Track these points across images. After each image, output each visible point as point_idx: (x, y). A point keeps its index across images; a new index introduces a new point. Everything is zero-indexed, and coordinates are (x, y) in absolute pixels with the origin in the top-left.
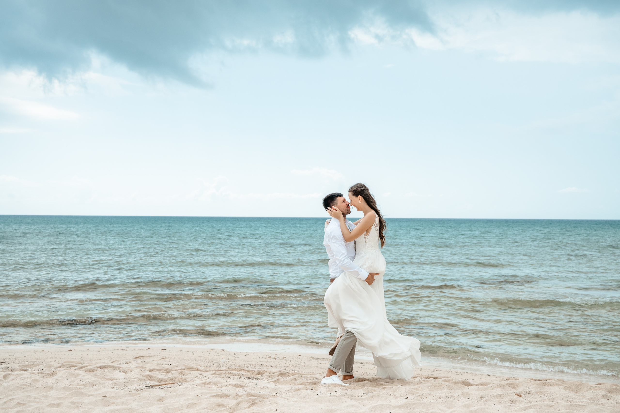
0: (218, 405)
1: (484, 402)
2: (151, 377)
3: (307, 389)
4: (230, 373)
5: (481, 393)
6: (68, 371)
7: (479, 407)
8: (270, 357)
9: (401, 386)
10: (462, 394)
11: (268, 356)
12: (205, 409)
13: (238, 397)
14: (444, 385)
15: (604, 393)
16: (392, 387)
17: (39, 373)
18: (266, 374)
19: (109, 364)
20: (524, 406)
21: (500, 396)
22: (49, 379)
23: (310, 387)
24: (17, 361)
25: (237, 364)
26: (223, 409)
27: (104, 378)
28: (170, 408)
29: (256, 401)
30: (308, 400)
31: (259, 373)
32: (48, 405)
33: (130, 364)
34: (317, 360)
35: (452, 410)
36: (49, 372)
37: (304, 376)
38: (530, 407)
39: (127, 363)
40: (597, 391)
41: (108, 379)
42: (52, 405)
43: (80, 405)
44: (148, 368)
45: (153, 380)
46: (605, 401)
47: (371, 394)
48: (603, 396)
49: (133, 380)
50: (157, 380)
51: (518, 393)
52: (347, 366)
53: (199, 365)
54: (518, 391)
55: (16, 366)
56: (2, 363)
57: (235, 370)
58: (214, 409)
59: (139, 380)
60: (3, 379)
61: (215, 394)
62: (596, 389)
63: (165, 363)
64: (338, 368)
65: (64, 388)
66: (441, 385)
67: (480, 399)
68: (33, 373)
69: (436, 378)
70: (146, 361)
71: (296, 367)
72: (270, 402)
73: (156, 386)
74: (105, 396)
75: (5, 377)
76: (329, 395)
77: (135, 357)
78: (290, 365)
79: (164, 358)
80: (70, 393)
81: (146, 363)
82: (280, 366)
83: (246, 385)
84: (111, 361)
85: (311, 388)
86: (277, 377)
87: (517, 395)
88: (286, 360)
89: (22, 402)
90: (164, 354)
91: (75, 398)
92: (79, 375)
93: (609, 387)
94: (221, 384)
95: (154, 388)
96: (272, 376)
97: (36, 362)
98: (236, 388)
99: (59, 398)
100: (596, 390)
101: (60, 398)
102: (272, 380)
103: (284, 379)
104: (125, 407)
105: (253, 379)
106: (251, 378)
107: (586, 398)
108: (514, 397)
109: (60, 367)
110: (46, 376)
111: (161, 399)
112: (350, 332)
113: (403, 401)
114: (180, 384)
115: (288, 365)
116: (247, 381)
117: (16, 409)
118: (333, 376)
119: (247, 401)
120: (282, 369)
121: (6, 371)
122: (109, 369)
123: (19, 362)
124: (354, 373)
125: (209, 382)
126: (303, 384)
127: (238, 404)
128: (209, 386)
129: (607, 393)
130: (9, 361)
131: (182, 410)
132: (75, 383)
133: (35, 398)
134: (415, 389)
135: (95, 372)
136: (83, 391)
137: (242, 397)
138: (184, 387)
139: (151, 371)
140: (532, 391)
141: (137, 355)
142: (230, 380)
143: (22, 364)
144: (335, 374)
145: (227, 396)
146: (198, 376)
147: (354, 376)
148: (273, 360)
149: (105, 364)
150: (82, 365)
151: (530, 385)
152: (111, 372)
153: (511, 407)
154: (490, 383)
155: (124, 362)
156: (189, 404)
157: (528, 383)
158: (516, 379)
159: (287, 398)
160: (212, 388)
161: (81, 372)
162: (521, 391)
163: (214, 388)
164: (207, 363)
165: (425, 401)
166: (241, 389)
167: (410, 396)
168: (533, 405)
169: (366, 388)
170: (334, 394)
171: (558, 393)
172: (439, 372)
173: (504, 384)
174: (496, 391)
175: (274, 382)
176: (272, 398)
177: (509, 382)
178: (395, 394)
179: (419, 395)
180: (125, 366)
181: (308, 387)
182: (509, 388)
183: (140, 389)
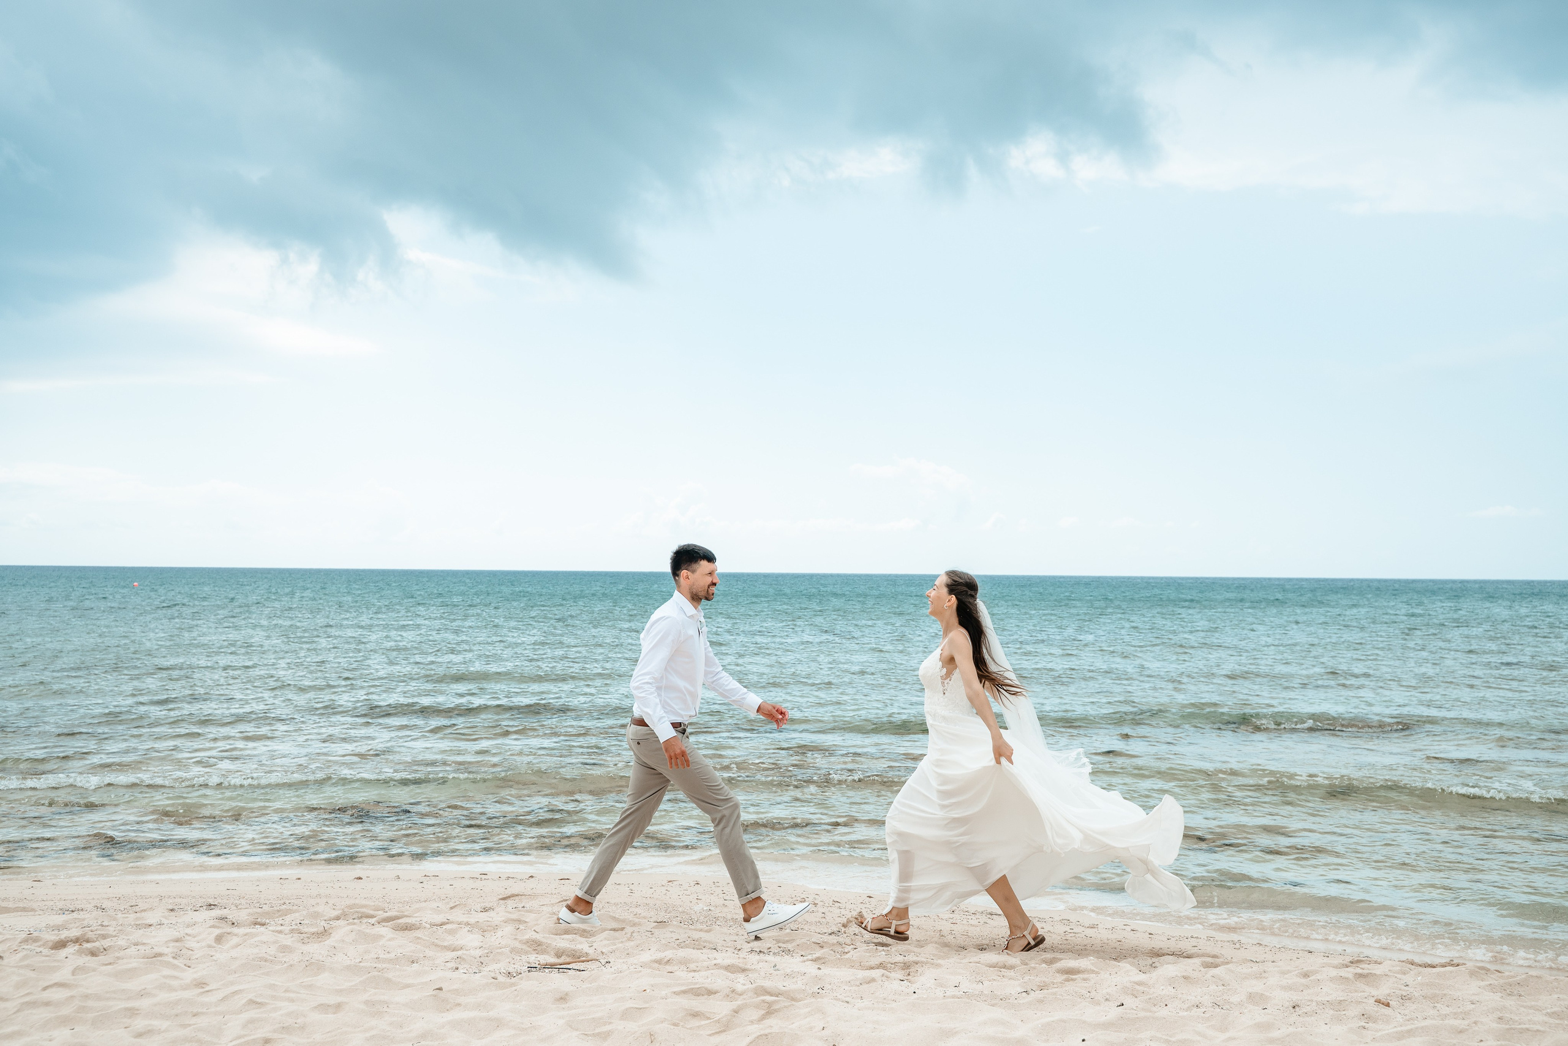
0: (691, 1015)
1: (1301, 1019)
2: (540, 944)
3: (891, 979)
5: (1295, 997)
6: (356, 927)
7: (1291, 1029)
9: (1106, 976)
10: (1251, 998)
12: (662, 1022)
13: (737, 996)
14: (1204, 973)
16: (1086, 977)
18: (796, 942)
19: (445, 912)
20: (1395, 1030)
21: (1339, 1005)
22: (316, 946)
23: (900, 974)
24: (243, 901)
25: (729, 917)
26: (703, 1023)
27: (436, 945)
28: (583, 1018)
29: (776, 1007)
30: (893, 1005)
32: (316, 1007)
33: (491, 913)
35: (1227, 1035)
36: (315, 930)
38: (1410, 1033)
39: (485, 910)
41: (445, 947)
42: (323, 1008)
43: (386, 1009)
44: (532, 924)
45: (544, 952)
47: (1039, 995)
49: (500, 950)
50: (552, 953)
51: (1380, 997)
53: (645, 918)
54: (1383, 991)
55: (243, 915)
56: (210, 905)
58: (682, 1024)
59: (513, 950)
60: (215, 945)
61: (683, 988)
65: (348, 968)
66: (1200, 976)
67: (1293, 1010)
68: (280, 932)
69: (1189, 959)
70: (527, 905)
72: (807, 1010)
73: (552, 966)
74: (440, 989)
75: (219, 939)
76: (942, 995)
77: (501, 897)
80: (361, 979)
81: (526, 911)
82: (828, 923)
83: (753, 967)
84: (449, 906)
85: (900, 977)
86: (823, 949)
87: (1378, 1001)
88: (840, 908)
89: (259, 1000)
91: (373, 991)
92: (382, 936)
94: (697, 964)
95: (547, 970)
97: (284, 906)
98: (729, 974)
99: (339, 992)
101: (341, 990)
102: (810, 957)
103: (838, 953)
104: (485, 1014)
106: (763, 950)
107: (1544, 1012)
108: (1371, 1007)
109: (338, 918)
110: (308, 938)
111: (563, 998)
113: (1114, 1012)
114: (603, 962)
116: (754, 958)
117: (246, 1016)
119: (757, 1007)
121: (221, 925)
122: (446, 926)
123: (248, 906)
125: (668, 959)
126: (881, 966)
127: (736, 1012)
128: (669, 968)
130: (225, 901)
131: (610, 1023)
132: (373, 955)
133: (286, 991)
134: (1139, 983)
135: (419, 932)
136: (390, 975)
137: (745, 996)
138: (612, 969)
139: (538, 930)
140: (1415, 993)
141: (507, 891)
142: (715, 954)
143: (255, 910)
145: (710, 993)
150: (385, 915)
151: (1408, 979)
152: (452, 932)
153: (1364, 1032)
154: (1315, 972)
155: (478, 907)
156: (627, 1009)
157: (1405, 974)
158: (1376, 962)
159: (847, 999)
160: (676, 973)
161: (385, 931)
162: (1387, 992)
163: (682, 974)
164: (663, 913)
165: (1163, 1012)
166: (741, 978)
167: (1129, 1001)
168: (1417, 1028)
169: (1027, 978)
170: (952, 991)
171: (1476, 998)
172: (1194, 942)
173: (1347, 975)
174: (1330, 992)
175: (815, 960)
176: (813, 1000)
177: (1359, 971)
178: (1093, 994)
179: (1148, 997)
180: (483, 917)
181: (893, 975)
182: (1360, 985)
183: (517, 972)
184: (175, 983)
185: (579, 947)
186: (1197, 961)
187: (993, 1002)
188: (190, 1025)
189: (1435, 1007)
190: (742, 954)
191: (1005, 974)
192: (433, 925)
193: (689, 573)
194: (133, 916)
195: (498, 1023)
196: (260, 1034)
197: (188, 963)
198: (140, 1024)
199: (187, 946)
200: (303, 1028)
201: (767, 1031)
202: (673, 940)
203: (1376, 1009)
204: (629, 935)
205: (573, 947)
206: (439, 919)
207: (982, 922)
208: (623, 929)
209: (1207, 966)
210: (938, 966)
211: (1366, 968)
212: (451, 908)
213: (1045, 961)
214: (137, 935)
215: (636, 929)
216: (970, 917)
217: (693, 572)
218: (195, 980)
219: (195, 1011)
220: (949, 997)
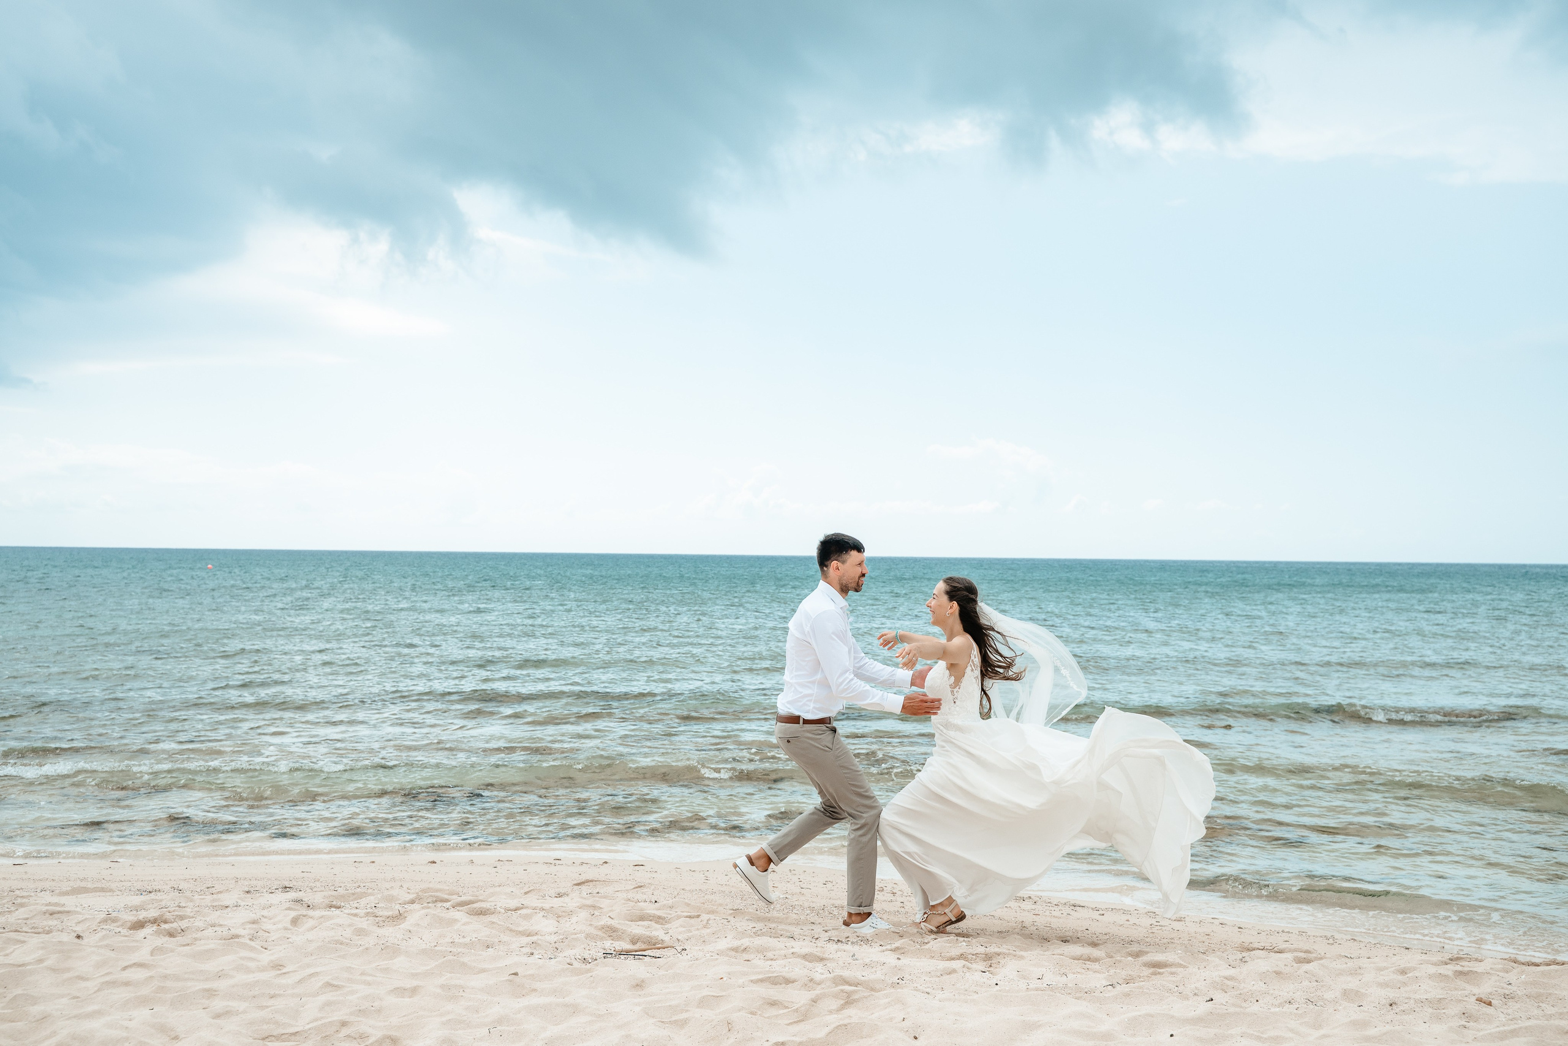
0: (768, 1004)
1: (1399, 1017)
2: (615, 930)
3: (972, 970)
5: (1392, 994)
6: (431, 911)
7: (1388, 1027)
9: (1194, 970)
10: (1345, 994)
12: (740, 1010)
13: (815, 985)
16: (1173, 970)
17: (367, 914)
19: (520, 897)
20: (1498, 1029)
21: (1438, 1003)
22: (391, 929)
23: (981, 966)
24: (318, 884)
25: (806, 905)
26: (781, 1012)
27: (511, 930)
28: (660, 1005)
29: (856, 997)
30: (975, 996)
32: (392, 991)
33: (565, 899)
35: (1322, 1032)
36: (390, 913)
38: (1514, 1033)
39: (559, 896)
41: (520, 932)
42: (399, 991)
43: (460, 994)
44: (607, 910)
45: (619, 938)
47: (1125, 988)
49: (575, 936)
50: (628, 939)
51: (1482, 996)
53: (721, 905)
54: (1485, 989)
55: (318, 898)
56: (286, 888)
58: (759, 1013)
59: (588, 936)
60: (291, 927)
61: (760, 977)
63: (645, 897)
65: (424, 952)
66: (1293, 973)
67: (1390, 1008)
68: (356, 915)
70: (602, 891)
72: (887, 1000)
73: (627, 953)
74: (516, 974)
75: (295, 921)
76: (1025, 987)
77: (575, 882)
79: (641, 887)
80: (437, 963)
81: (601, 897)
82: (907, 913)
83: (831, 956)
84: (523, 891)
85: (982, 968)
86: (902, 939)
87: (1480, 1000)
89: (335, 983)
90: (641, 876)
91: (449, 975)
92: (456, 921)
94: (774, 953)
95: (622, 957)
97: (359, 890)
98: (807, 963)
99: (415, 975)
101: (417, 974)
102: (889, 947)
104: (561, 1000)
105: (846, 942)
108: (1472, 1005)
109: (412, 902)
110: (384, 921)
111: (639, 985)
113: (1203, 1008)
114: (679, 949)
116: (833, 947)
117: (322, 998)
119: (836, 996)
121: (296, 908)
122: (521, 911)
123: (323, 889)
125: (745, 946)
126: (962, 957)
127: (814, 1001)
128: (746, 956)
130: (300, 884)
131: (687, 1011)
132: (448, 940)
133: (362, 974)
134: (1228, 978)
135: (494, 917)
136: (465, 959)
137: (823, 986)
138: (689, 956)
140: (1518, 992)
141: (581, 877)
142: (792, 943)
143: (330, 893)
145: (788, 981)
148: (890, 897)
150: (460, 899)
151: (1512, 977)
152: (527, 917)
153: (1466, 1031)
154: (1415, 969)
155: (553, 893)
156: (703, 997)
157: (1507, 972)
158: (1476, 960)
159: (928, 990)
160: (753, 962)
161: (459, 915)
162: (1489, 990)
163: (758, 962)
164: (739, 901)
165: (1255, 1008)
166: (819, 967)
167: (1218, 997)
168: (1521, 1028)
169: (1112, 971)
170: (1035, 984)
172: (1285, 937)
173: (1446, 973)
174: (1431, 990)
175: (894, 950)
176: (892, 990)
177: (1459, 968)
178: (1181, 988)
179: (1239, 992)
180: (557, 902)
181: (974, 966)
182: (1460, 983)
183: (592, 958)
184: (252, 965)
185: (655, 933)
186: (1289, 956)
187: (1078, 995)
188: (267, 1007)
189: (1539, 1007)
190: (820, 943)
191: (1090, 967)
192: (507, 910)
193: (839, 564)
194: (209, 897)
195: (575, 1009)
196: (338, 1016)
197: (265, 945)
198: (218, 1004)
199: (263, 928)
200: (379, 1011)
201: (846, 1022)
202: (750, 928)
203: (1477, 1008)
204: (705, 922)
205: (648, 933)
206: (513, 903)
207: (1065, 914)
208: (698, 916)
209: (1300, 961)
210: (1022, 957)
211: (1467, 966)
212: (526, 893)
213: (1130, 954)
214: (214, 916)
215: (712, 917)
216: (1053, 909)
217: (843, 562)
218: (272, 961)
219: (272, 993)
220: (1032, 990)
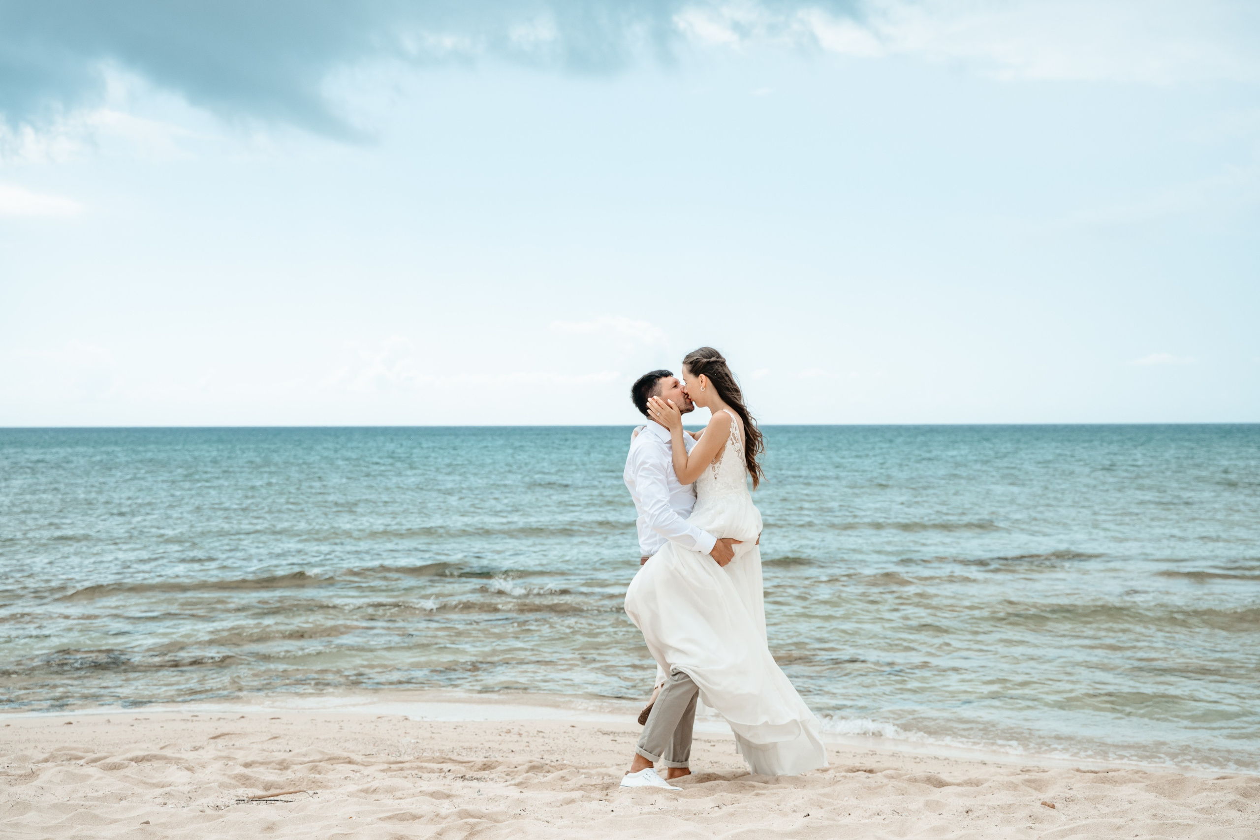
1: (974, 822)
2: (247, 778)
3: (590, 799)
4: (422, 768)
5: (968, 802)
6: (64, 768)
7: (964, 832)
8: (509, 732)
9: (793, 790)
10: (927, 804)
11: (505, 730)
13: (441, 820)
14: (887, 785)
15: (1231, 797)
16: (775, 791)
18: (499, 769)
19: (155, 751)
20: (1059, 828)
21: (1008, 808)
22: (23, 787)
23: (597, 794)
25: (436, 748)
27: (145, 783)
29: (478, 828)
30: (592, 823)
31: (486, 767)
33: (201, 752)
34: (611, 737)
35: (906, 838)
36: (23, 772)
37: (584, 771)
38: (1073, 831)
39: (195, 749)
40: (1217, 793)
41: (154, 784)
44: (242, 760)
45: (252, 786)
46: (1233, 814)
47: (730, 809)
48: (1230, 804)
49: (208, 786)
50: (261, 786)
51: (1047, 800)
52: (678, 748)
53: (353, 751)
54: (1047, 796)
57: (433, 760)
59: (222, 785)
61: (389, 814)
62: (1214, 788)
63: (279, 747)
64: (657, 751)
65: (55, 806)
66: (881, 787)
67: (966, 815)
69: (871, 771)
70: (237, 744)
71: (565, 751)
72: (509, 830)
73: (260, 799)
74: (147, 823)
76: (638, 811)
77: (211, 736)
78: (555, 748)
79: (275, 738)
80: (68, 816)
81: (237, 749)
82: (531, 751)
83: (457, 793)
84: (159, 746)
85: (598, 797)
86: (525, 775)
87: (1044, 804)
88: (543, 737)
90: (277, 728)
91: (80, 827)
92: (89, 776)
93: (1241, 784)
94: (403, 792)
95: (255, 803)
96: (513, 772)
98: (434, 800)
100: (1215, 790)
101: (47, 828)
102: (513, 782)
103: (540, 778)
105: (472, 779)
106: (467, 777)
107: (1194, 808)
108: (1038, 809)
109: (46, 761)
110: (16, 780)
111: (270, 828)
112: (680, 673)
113: (799, 822)
114: (311, 792)
115: (549, 748)
116: (460, 783)
118: (647, 770)
119: (460, 829)
120: (536, 759)
122: (156, 764)
124: (693, 764)
125: (374, 787)
126: (581, 788)
127: (440, 834)
128: (375, 796)
129: (1238, 796)
132: (81, 794)
134: (824, 795)
135: (125, 770)
136: (98, 812)
137: (448, 820)
138: (320, 800)
139: (247, 765)
140: (1078, 796)
141: (217, 731)
142: (420, 782)
144: (650, 764)
145: (415, 817)
146: (352, 775)
147: (691, 769)
148: (516, 738)
149: (146, 753)
150: (94, 756)
151: (1073, 783)
153: (1031, 832)
155: (189, 746)
156: (333, 836)
157: (1070, 779)
158: (1043, 770)
159: (548, 819)
160: (382, 801)
161: (93, 770)
162: (1053, 796)
163: (387, 801)
164: (371, 746)
165: (846, 820)
166: (446, 803)
167: (815, 812)
168: (1079, 826)
169: (719, 794)
170: (648, 809)
171: (1133, 798)
173: (1017, 782)
174: (1001, 797)
175: (518, 785)
176: (514, 821)
177: (1028, 778)
178: (781, 806)
179: (833, 807)
180: (191, 756)
181: (592, 795)
182: (1028, 790)
183: (225, 806)
186: (881, 775)
187: (687, 817)
189: (1096, 807)
190: (447, 781)
205: (280, 780)
209: (888, 778)
212: (161, 748)
220: (645, 814)
